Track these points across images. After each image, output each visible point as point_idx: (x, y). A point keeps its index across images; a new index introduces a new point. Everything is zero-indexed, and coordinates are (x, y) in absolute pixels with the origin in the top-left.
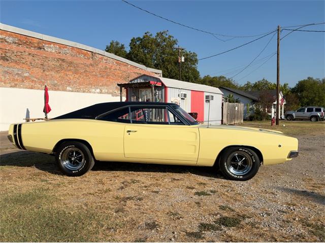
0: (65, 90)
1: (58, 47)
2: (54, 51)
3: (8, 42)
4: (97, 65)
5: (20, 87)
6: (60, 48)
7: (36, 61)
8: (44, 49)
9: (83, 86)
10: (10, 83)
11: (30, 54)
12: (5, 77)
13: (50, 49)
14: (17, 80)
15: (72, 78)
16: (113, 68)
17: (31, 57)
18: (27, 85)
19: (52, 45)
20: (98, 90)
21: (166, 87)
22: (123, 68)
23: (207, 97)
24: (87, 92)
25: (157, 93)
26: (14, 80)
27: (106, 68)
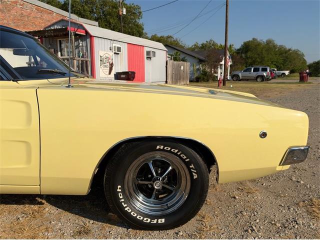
16: (33, 15)
21: (91, 37)
23: (148, 53)
25: (81, 45)
27: (22, 15)
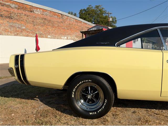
0: (47, 37)
1: (42, 11)
2: (39, 13)
3: (12, 7)
4: (65, 22)
5: (20, 36)
6: (43, 11)
7: (30, 19)
8: (34, 12)
9: (57, 35)
10: (14, 33)
11: (25, 15)
12: (11, 29)
13: (37, 12)
14: (18, 31)
15: (51, 30)
16: (74, 24)
17: (26, 17)
18: (25, 34)
19: (38, 10)
20: (66, 38)
22: (79, 24)
24: (59, 39)
26: (16, 31)
27: (70, 24)
